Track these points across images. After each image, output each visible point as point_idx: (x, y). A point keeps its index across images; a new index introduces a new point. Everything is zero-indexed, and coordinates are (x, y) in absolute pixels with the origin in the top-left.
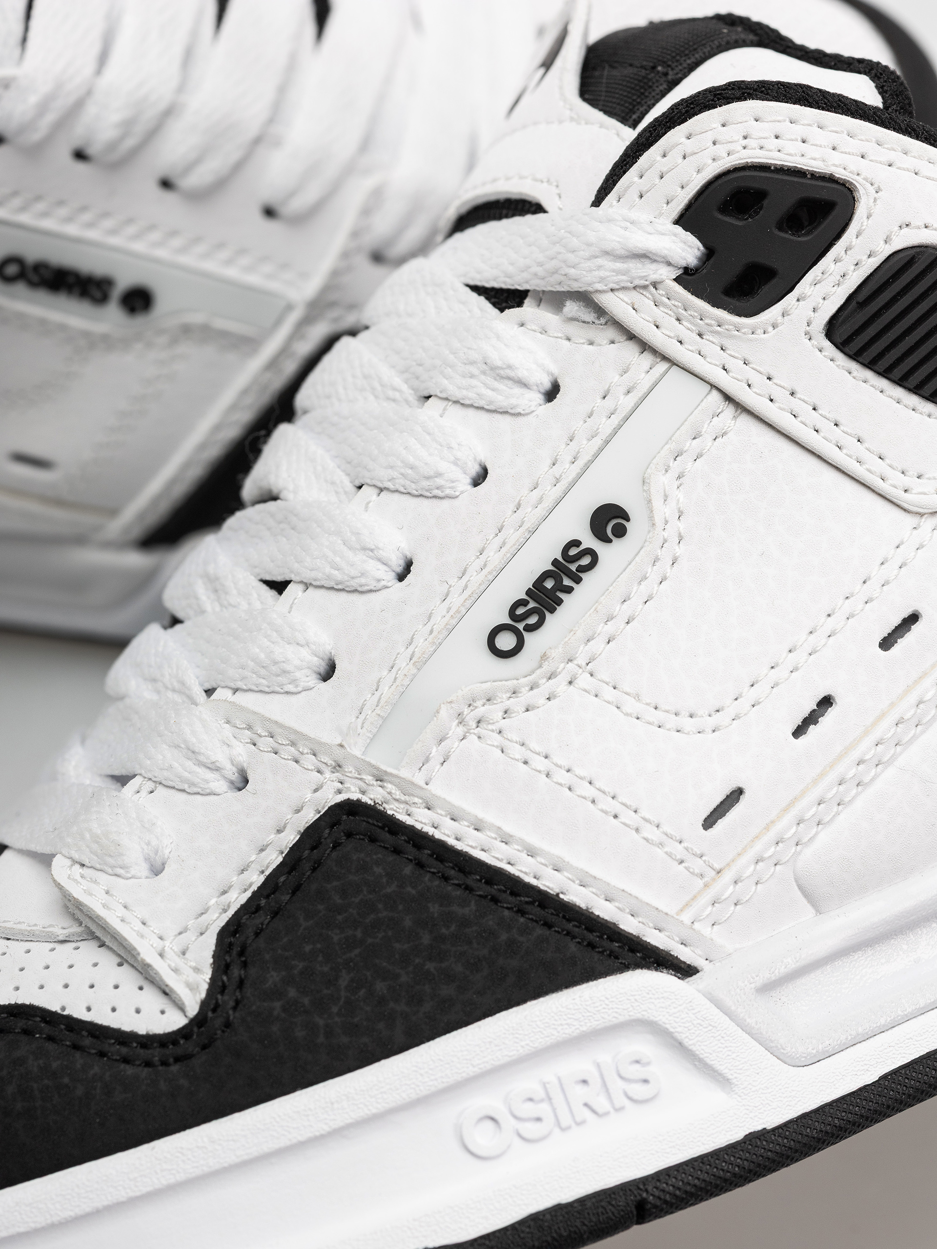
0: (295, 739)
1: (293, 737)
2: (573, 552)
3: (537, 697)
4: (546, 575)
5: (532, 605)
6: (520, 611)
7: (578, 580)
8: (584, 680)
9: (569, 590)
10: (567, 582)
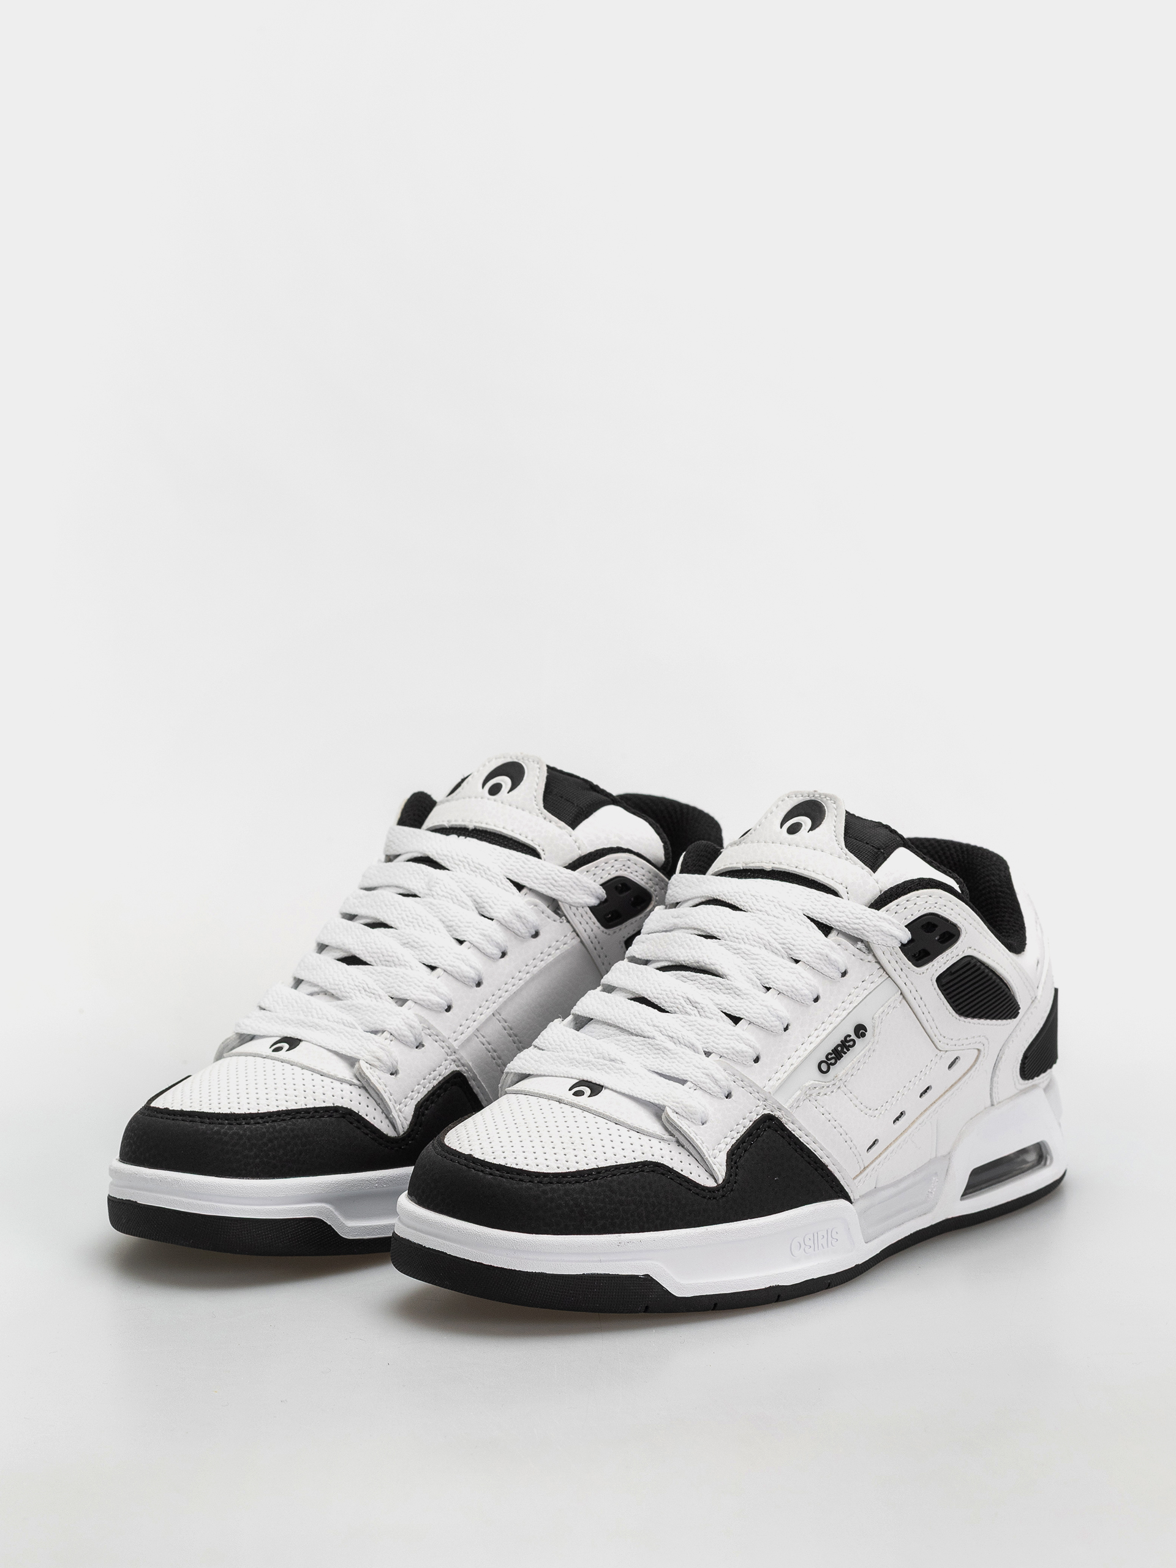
0: (752, 1085)
1: (752, 1084)
2: (848, 1039)
3: (828, 1091)
4: (838, 1045)
5: (833, 1055)
6: (830, 1057)
7: (848, 1050)
8: (843, 1088)
9: (845, 1053)
10: (845, 1050)
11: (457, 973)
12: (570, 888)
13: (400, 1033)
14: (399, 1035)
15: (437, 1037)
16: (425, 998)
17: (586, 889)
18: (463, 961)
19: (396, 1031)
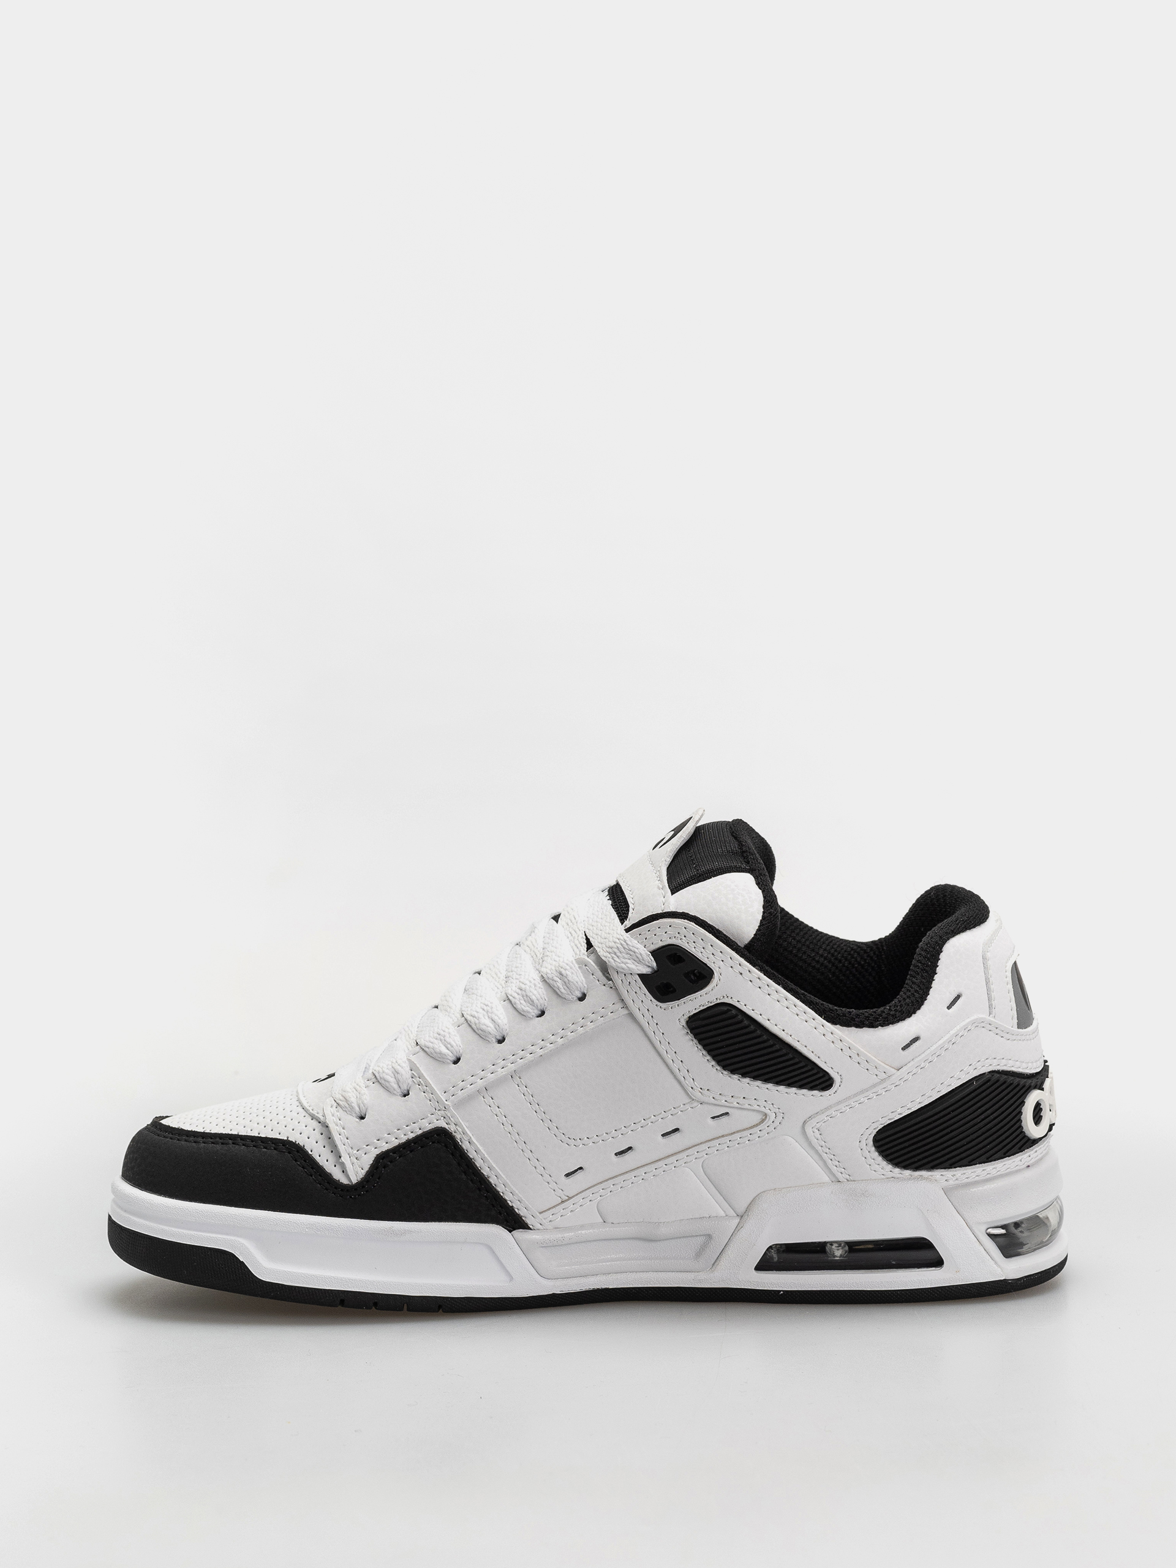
11: (476, 1024)
12: (616, 950)
13: (381, 1076)
14: (381, 1078)
15: (425, 1087)
16: (431, 1045)
17: (632, 953)
18: (487, 1012)
19: (379, 1073)
